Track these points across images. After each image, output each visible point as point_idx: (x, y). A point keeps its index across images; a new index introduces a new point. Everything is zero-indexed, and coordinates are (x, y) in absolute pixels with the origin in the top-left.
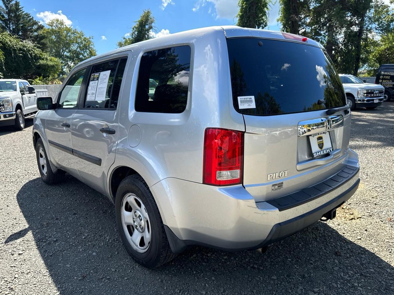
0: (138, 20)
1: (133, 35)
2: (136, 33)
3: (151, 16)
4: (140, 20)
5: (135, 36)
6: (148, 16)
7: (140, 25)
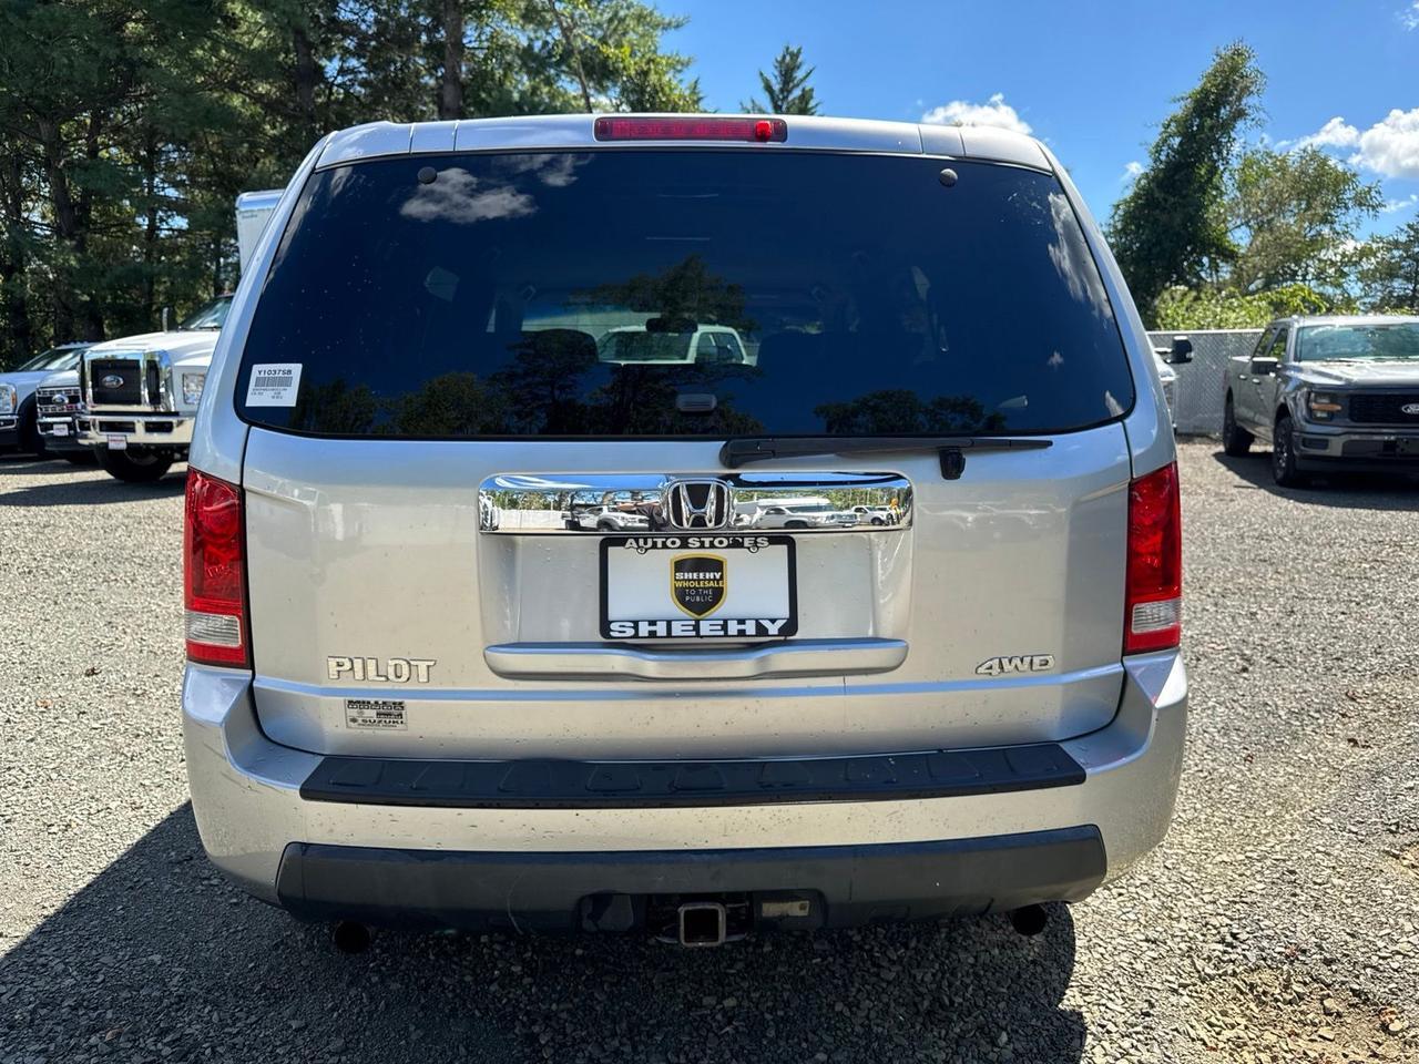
0: (1189, 92)
1: (1158, 152)
2: (1176, 141)
3: (1250, 67)
4: (1198, 88)
5: (1168, 156)
6: (1234, 69)
7: (1195, 109)
